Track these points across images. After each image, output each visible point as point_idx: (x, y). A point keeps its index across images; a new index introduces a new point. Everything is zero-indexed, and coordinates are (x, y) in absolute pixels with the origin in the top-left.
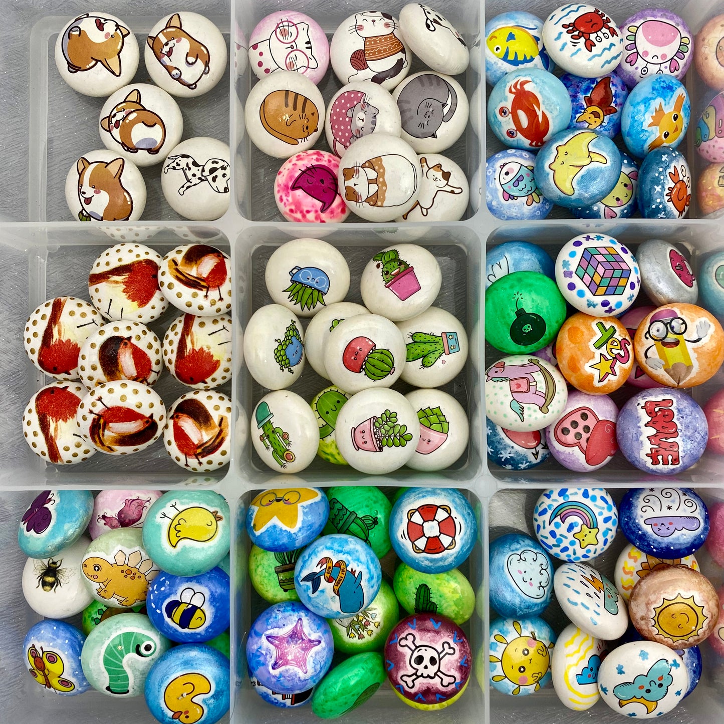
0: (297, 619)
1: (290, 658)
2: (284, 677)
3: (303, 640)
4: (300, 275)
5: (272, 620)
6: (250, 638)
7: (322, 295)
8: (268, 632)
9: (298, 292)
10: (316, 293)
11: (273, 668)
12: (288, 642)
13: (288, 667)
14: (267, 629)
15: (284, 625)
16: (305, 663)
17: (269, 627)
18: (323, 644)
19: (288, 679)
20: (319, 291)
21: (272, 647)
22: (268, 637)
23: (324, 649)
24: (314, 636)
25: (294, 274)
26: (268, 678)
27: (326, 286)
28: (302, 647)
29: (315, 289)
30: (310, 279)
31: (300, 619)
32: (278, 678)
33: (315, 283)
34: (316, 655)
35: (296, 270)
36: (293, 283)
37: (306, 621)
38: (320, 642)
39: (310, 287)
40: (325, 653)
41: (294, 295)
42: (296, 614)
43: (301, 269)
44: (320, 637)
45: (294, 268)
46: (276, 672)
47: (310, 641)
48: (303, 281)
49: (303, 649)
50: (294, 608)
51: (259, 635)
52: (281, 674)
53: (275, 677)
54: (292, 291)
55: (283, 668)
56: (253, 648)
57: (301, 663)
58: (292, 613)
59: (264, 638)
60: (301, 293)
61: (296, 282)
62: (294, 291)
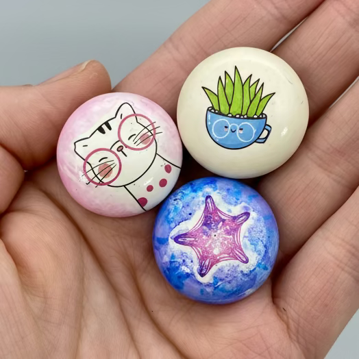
0: (204, 199)
1: (216, 252)
2: (221, 280)
3: (224, 221)
4: (254, 131)
5: (171, 215)
6: (156, 251)
7: (213, 108)
8: (174, 233)
9: (251, 102)
10: (224, 109)
11: (202, 275)
12: (205, 233)
13: (220, 265)
14: (171, 229)
15: (190, 214)
16: (241, 250)
17: (173, 225)
18: (253, 215)
19: (228, 279)
20: (220, 113)
21: (187, 250)
22: (176, 239)
23: (258, 220)
24: (237, 210)
25: (264, 129)
26: (202, 291)
27: (212, 124)
28: (227, 230)
29: (227, 116)
30: (238, 130)
31: (208, 197)
32: (214, 285)
33: (230, 126)
34: (250, 233)
35: (262, 137)
36: (262, 114)
37: (217, 196)
38: (247, 214)
39: (235, 117)
40: (262, 226)
41: (255, 95)
42: (200, 194)
43: (255, 141)
44: (245, 207)
45: (266, 138)
46: (207, 279)
47: (235, 218)
48: (248, 123)
49: (228, 233)
50: (195, 188)
51: (164, 241)
52: (215, 278)
53: (208, 285)
54: (261, 100)
55: (214, 269)
56: (164, 261)
57: (235, 252)
58: (193, 194)
59: (171, 242)
60: (247, 102)
61: (258, 118)
62: (256, 101)
